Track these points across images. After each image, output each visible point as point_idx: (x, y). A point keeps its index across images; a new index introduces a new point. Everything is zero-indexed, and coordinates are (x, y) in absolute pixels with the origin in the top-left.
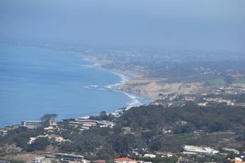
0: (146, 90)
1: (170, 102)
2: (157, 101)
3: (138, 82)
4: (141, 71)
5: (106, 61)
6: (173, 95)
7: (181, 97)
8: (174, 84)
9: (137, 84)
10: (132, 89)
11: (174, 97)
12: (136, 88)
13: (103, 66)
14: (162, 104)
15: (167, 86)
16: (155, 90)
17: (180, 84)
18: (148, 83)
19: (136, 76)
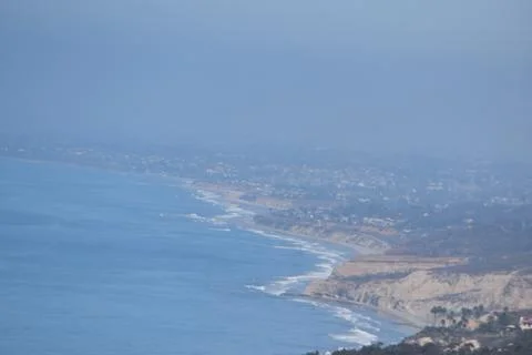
0: (397, 296)
1: (469, 334)
2: (427, 331)
3: (371, 272)
4: (383, 232)
5: (270, 204)
6: (479, 311)
7: (505, 318)
8: (489, 276)
9: (367, 278)
10: (352, 293)
11: (484, 319)
12: (364, 289)
13: (261, 220)
14: (441, 341)
15: (466, 283)
16: (428, 297)
17: (508, 278)
18: (406, 274)
19: (365, 251)
